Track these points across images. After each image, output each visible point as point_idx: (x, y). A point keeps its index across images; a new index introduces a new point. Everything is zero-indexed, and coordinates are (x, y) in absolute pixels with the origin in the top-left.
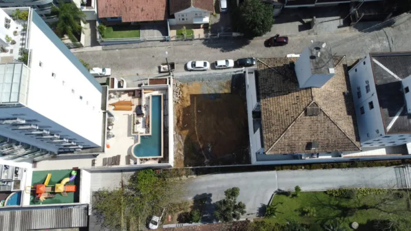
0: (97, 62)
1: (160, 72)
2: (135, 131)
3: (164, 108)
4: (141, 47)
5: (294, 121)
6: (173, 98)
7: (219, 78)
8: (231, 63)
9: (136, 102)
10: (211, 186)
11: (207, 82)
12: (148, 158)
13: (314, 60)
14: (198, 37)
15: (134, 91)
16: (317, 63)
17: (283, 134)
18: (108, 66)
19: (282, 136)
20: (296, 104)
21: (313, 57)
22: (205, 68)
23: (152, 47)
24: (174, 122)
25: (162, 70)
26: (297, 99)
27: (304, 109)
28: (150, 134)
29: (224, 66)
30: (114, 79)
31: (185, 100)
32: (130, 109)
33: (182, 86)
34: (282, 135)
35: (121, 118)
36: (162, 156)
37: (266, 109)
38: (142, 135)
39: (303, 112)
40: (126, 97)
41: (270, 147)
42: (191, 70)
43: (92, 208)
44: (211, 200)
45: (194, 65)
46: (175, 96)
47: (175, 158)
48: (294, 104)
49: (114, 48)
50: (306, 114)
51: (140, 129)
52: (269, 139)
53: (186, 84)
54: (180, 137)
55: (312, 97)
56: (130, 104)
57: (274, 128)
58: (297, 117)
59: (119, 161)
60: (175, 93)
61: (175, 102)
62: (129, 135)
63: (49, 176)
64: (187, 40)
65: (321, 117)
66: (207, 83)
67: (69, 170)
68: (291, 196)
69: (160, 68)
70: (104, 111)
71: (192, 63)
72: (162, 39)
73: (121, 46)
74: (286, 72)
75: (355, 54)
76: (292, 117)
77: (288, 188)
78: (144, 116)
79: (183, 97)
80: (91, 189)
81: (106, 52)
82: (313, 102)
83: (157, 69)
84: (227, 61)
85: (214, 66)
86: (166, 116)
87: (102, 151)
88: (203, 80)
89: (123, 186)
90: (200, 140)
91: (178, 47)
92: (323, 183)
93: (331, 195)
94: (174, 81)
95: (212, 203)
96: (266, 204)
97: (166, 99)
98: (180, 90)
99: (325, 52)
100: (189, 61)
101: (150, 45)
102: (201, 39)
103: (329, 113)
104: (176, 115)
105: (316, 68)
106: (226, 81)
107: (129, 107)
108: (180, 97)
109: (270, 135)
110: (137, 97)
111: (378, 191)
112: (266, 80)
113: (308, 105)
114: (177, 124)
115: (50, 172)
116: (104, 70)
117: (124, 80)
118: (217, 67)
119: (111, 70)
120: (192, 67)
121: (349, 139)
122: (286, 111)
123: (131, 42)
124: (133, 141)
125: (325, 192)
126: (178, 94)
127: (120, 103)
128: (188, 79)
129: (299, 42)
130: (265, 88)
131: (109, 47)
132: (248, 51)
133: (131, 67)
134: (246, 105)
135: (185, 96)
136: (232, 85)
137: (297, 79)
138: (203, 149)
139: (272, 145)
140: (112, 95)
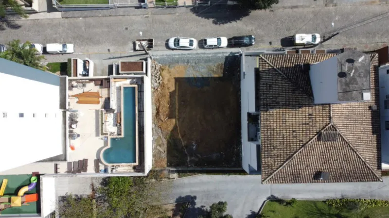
0: (56, 34)
1: (135, 50)
2: (104, 132)
3: (139, 102)
4: (110, 16)
5: (303, 146)
6: (152, 83)
7: (208, 61)
8: (224, 42)
9: (104, 93)
10: (194, 189)
11: (194, 64)
12: (120, 164)
13: (343, 79)
14: (183, 5)
15: (101, 80)
16: (347, 84)
17: (287, 162)
18: (70, 39)
19: (285, 164)
20: (308, 124)
21: (342, 75)
22: (191, 47)
23: (124, 15)
24: (153, 113)
25: (137, 48)
26: (309, 118)
27: (317, 133)
28: (123, 136)
29: (215, 46)
30: (76, 60)
31: (166, 86)
32: (98, 103)
33: (162, 69)
34: (285, 162)
35: (86, 114)
36: (137, 164)
37: (267, 126)
38: (112, 137)
39: (316, 137)
40: (91, 87)
41: (269, 176)
42: (173, 49)
43: (60, 214)
44: (194, 204)
45: (177, 42)
46: (153, 82)
47: (154, 156)
48: (305, 124)
49: (76, 16)
50: (319, 139)
51: (110, 128)
52: (268, 166)
53: (167, 66)
54: (159, 130)
55: (330, 118)
56: (97, 95)
57: (275, 152)
58: (307, 142)
59: (86, 166)
60: (154, 77)
61: (154, 88)
62: (97, 135)
63: (5, 181)
64: (169, 7)
65: (338, 143)
66: (193, 67)
67: (28, 175)
68: (285, 204)
69: (134, 44)
70: (63, 110)
71: (175, 40)
72: (138, 5)
73: (86, 13)
74: (297, 77)
75: (382, 35)
76: (300, 141)
77: (282, 195)
78: (116, 112)
79: (163, 83)
80: (56, 194)
81: (66, 21)
82: (331, 124)
83: (131, 45)
84: (219, 39)
85: (202, 44)
86: (141, 112)
87: (63, 159)
88: (188, 62)
89: (93, 190)
90: (183, 137)
91: (157, 17)
92: (323, 191)
93: (330, 205)
94: (152, 63)
95: (196, 207)
96: (257, 211)
97: (141, 91)
98: (160, 74)
99: (360, 67)
100: (171, 37)
101: (121, 13)
102: (187, 7)
103: (350, 138)
104: (156, 104)
105: (345, 92)
106: (216, 64)
107: (96, 99)
108: (159, 83)
109: (270, 161)
110: (105, 88)
111: (385, 203)
112: (270, 86)
113: (324, 128)
114: (156, 116)
115: (6, 177)
116: (64, 46)
117: (89, 60)
118: (206, 47)
119: (74, 47)
120: (175, 46)
121: (369, 168)
122: (293, 131)
123: (98, 9)
124: (102, 142)
125: (324, 202)
126: (157, 79)
127: (84, 94)
128: (169, 60)
129: (311, 16)
130: (267, 98)
131: (70, 14)
132: (246, 26)
133: (98, 43)
134: (240, 95)
135: (166, 82)
136: (225, 70)
137: (311, 88)
138: (186, 147)
139: (271, 174)
140: (74, 83)
